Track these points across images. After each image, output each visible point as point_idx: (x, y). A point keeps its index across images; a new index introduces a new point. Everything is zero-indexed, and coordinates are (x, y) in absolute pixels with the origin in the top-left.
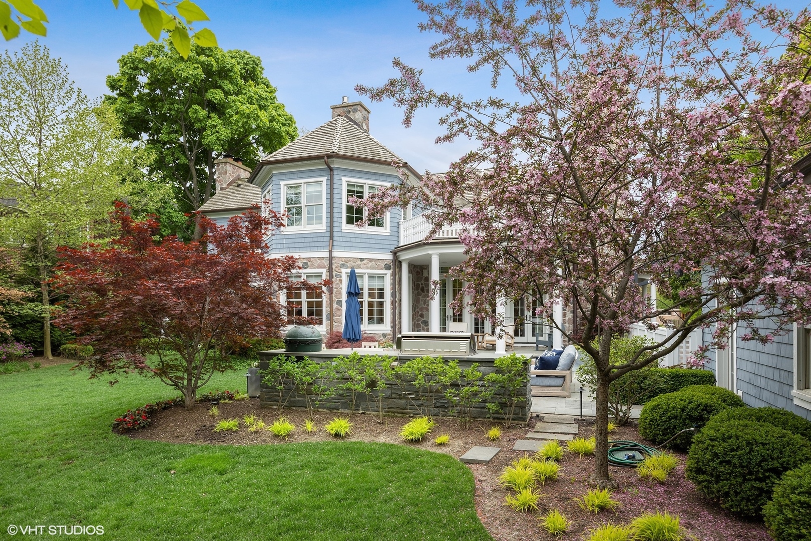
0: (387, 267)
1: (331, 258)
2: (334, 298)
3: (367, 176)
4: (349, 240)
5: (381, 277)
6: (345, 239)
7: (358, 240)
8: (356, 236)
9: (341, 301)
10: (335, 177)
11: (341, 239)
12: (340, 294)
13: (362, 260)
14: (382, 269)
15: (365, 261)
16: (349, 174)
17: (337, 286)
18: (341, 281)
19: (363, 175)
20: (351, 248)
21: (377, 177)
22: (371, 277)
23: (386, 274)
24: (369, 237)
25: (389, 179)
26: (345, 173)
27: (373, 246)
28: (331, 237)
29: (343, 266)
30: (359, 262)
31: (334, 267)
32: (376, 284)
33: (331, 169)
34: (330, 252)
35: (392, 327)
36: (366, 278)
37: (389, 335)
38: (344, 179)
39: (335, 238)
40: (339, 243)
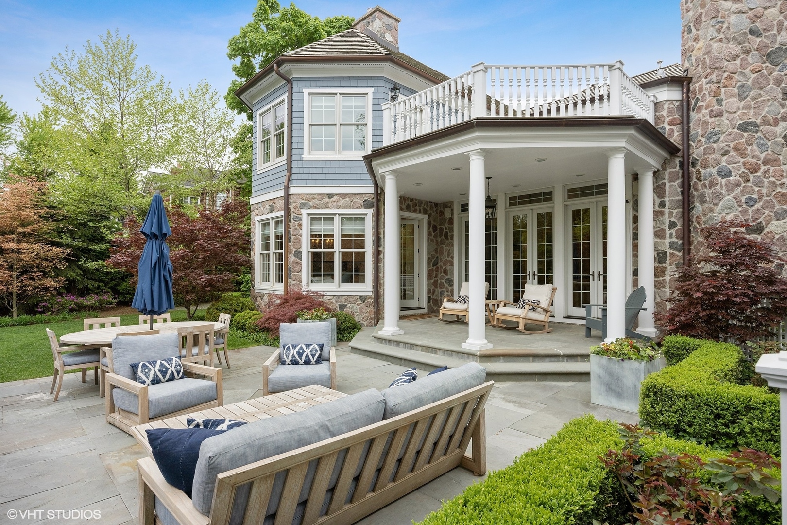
0: (367, 205)
1: (287, 197)
2: (292, 248)
3: (338, 83)
4: (313, 170)
5: (361, 219)
6: (307, 170)
7: (326, 170)
8: (323, 165)
9: (301, 252)
10: (295, 90)
11: (301, 170)
12: (299, 242)
13: (330, 196)
14: (360, 207)
15: (335, 198)
16: (313, 83)
17: (296, 232)
18: (300, 225)
19: (333, 83)
20: (316, 181)
21: (354, 83)
22: (345, 219)
23: (366, 214)
24: (342, 164)
25: (370, 83)
26: (308, 83)
27: (347, 176)
28: (290, 168)
29: (303, 205)
30: (327, 200)
31: (291, 208)
32: (352, 228)
33: (289, 81)
34: (287, 188)
35: (373, 287)
36: (337, 219)
37: (370, 298)
38: (306, 91)
39: (294, 170)
40: (299, 177)
